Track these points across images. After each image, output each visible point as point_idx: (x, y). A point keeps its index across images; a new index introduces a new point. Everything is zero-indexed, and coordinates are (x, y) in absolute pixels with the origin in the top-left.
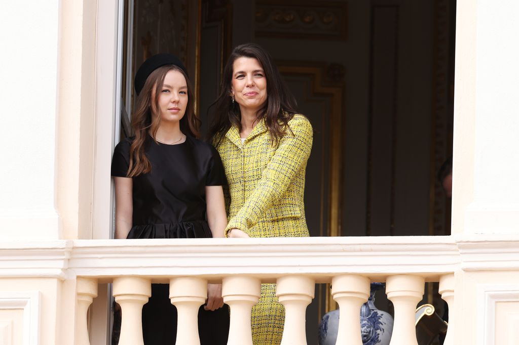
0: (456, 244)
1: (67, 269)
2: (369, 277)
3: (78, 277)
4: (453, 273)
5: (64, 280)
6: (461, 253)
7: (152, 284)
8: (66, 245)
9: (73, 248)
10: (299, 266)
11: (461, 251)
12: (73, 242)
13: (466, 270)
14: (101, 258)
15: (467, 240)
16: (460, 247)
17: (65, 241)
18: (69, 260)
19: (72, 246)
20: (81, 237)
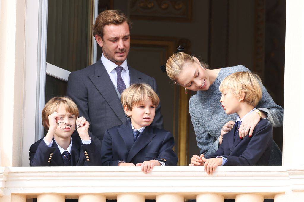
0: (287, 172)
1: (4, 188)
2: (223, 195)
3: (12, 194)
4: (284, 193)
5: (2, 196)
6: (290, 178)
7: (66, 199)
8: (4, 170)
9: (9, 173)
10: (173, 187)
11: (291, 176)
12: (9, 168)
13: (294, 191)
14: (29, 180)
15: (295, 169)
16: (290, 174)
17: (3, 168)
18: (5, 181)
19: (8, 172)
20: (14, 165)
